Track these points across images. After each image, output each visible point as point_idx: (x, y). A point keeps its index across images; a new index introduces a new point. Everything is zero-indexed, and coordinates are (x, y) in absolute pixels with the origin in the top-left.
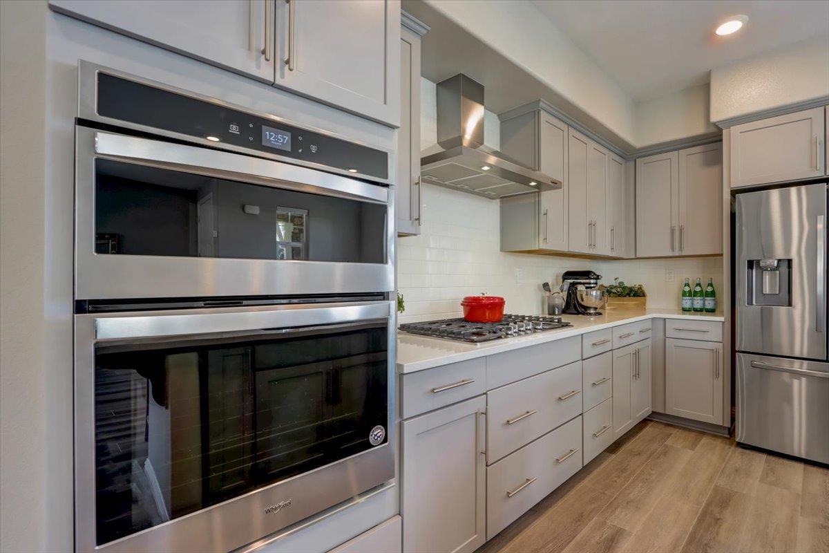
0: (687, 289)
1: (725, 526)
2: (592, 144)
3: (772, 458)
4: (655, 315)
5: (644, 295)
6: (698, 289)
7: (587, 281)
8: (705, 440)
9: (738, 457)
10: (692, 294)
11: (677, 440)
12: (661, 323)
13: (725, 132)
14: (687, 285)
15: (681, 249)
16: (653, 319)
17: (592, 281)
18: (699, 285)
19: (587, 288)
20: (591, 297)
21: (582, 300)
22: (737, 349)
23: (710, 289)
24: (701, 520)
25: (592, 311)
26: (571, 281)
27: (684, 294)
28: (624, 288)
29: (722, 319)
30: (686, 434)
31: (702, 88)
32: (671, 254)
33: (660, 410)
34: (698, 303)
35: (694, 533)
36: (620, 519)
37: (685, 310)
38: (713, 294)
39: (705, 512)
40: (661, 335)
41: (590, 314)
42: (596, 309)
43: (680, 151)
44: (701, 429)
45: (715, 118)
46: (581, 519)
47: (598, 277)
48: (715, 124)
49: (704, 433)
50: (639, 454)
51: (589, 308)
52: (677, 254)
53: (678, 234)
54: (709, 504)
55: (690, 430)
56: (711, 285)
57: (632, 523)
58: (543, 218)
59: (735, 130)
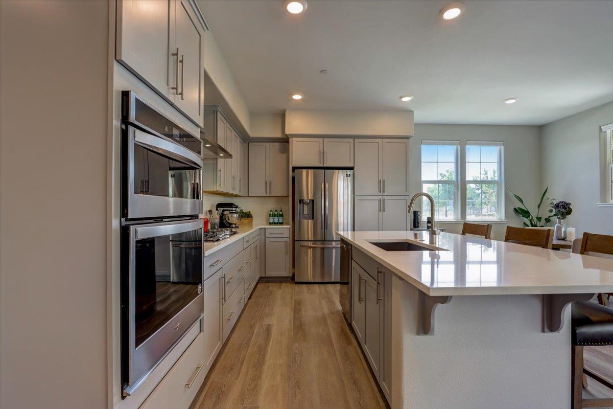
0: (271, 213)
1: (303, 311)
2: (234, 132)
3: (308, 285)
4: (261, 227)
5: (251, 217)
6: (276, 213)
7: (231, 209)
8: (283, 285)
9: (297, 288)
10: (274, 215)
11: (273, 287)
12: (263, 230)
13: (290, 139)
14: (271, 211)
15: (270, 193)
16: (260, 229)
17: (234, 209)
18: (276, 211)
19: (230, 213)
20: (234, 218)
21: (229, 220)
22: (295, 239)
23: (281, 213)
24: (295, 312)
25: (234, 226)
26: (222, 209)
27: (270, 215)
28: (243, 213)
29: (289, 227)
30: (275, 284)
31: (282, 116)
32: (265, 195)
33: (263, 276)
34: (276, 220)
35: (294, 317)
36: (267, 321)
37: (270, 224)
38: (282, 215)
39: (295, 308)
40: (263, 237)
41: (233, 227)
42: (235, 224)
43: (270, 143)
44: (280, 280)
45: (287, 132)
46: (252, 327)
47: (237, 207)
48: (286, 135)
49: (282, 282)
50: (261, 297)
51: (232, 224)
52: (268, 195)
53: (268, 185)
54: (295, 306)
55: (276, 282)
56: (281, 211)
57: (273, 321)
58: (219, 173)
59: (295, 140)
